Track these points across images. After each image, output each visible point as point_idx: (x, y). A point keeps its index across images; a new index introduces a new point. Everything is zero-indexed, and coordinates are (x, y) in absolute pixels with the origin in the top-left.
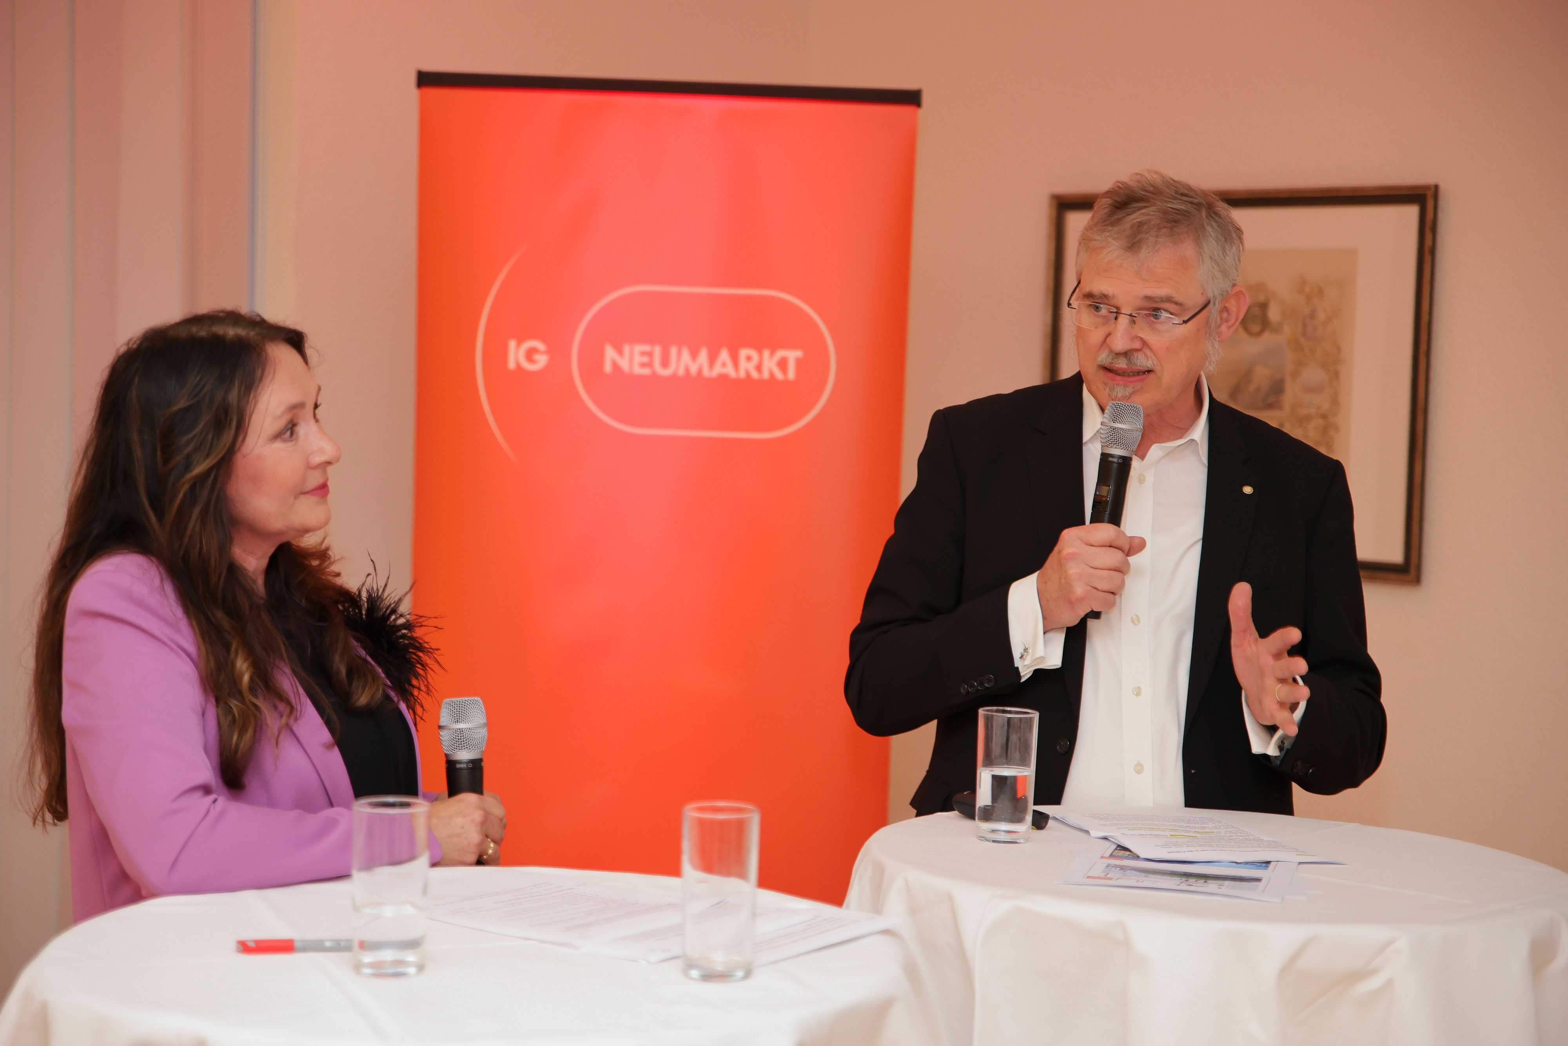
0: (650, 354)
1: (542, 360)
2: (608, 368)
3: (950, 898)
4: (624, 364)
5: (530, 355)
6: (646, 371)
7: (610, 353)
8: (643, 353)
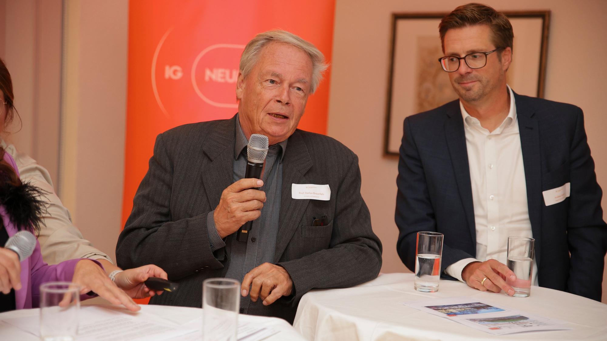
0: (224, 73)
1: (179, 75)
2: (207, 78)
3: (354, 325)
4: (214, 77)
5: (175, 72)
6: (222, 81)
7: (208, 73)
8: (222, 73)
